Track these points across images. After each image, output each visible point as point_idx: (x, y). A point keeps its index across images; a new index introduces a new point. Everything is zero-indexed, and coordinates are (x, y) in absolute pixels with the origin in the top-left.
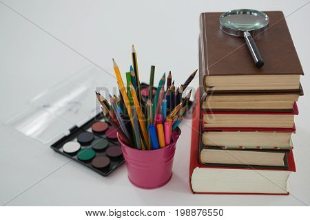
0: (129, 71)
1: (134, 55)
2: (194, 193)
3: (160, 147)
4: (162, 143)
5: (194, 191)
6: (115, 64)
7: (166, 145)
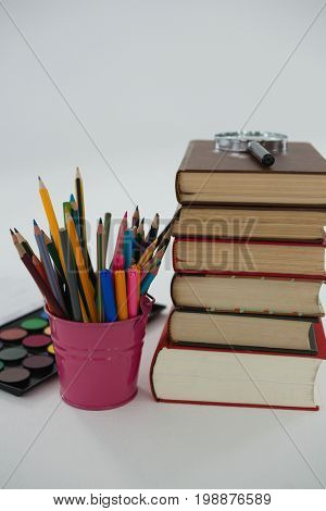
0: (68, 200)
1: (78, 181)
2: (158, 400)
3: (118, 319)
4: (123, 312)
5: (158, 396)
6: (42, 185)
7: (130, 317)
